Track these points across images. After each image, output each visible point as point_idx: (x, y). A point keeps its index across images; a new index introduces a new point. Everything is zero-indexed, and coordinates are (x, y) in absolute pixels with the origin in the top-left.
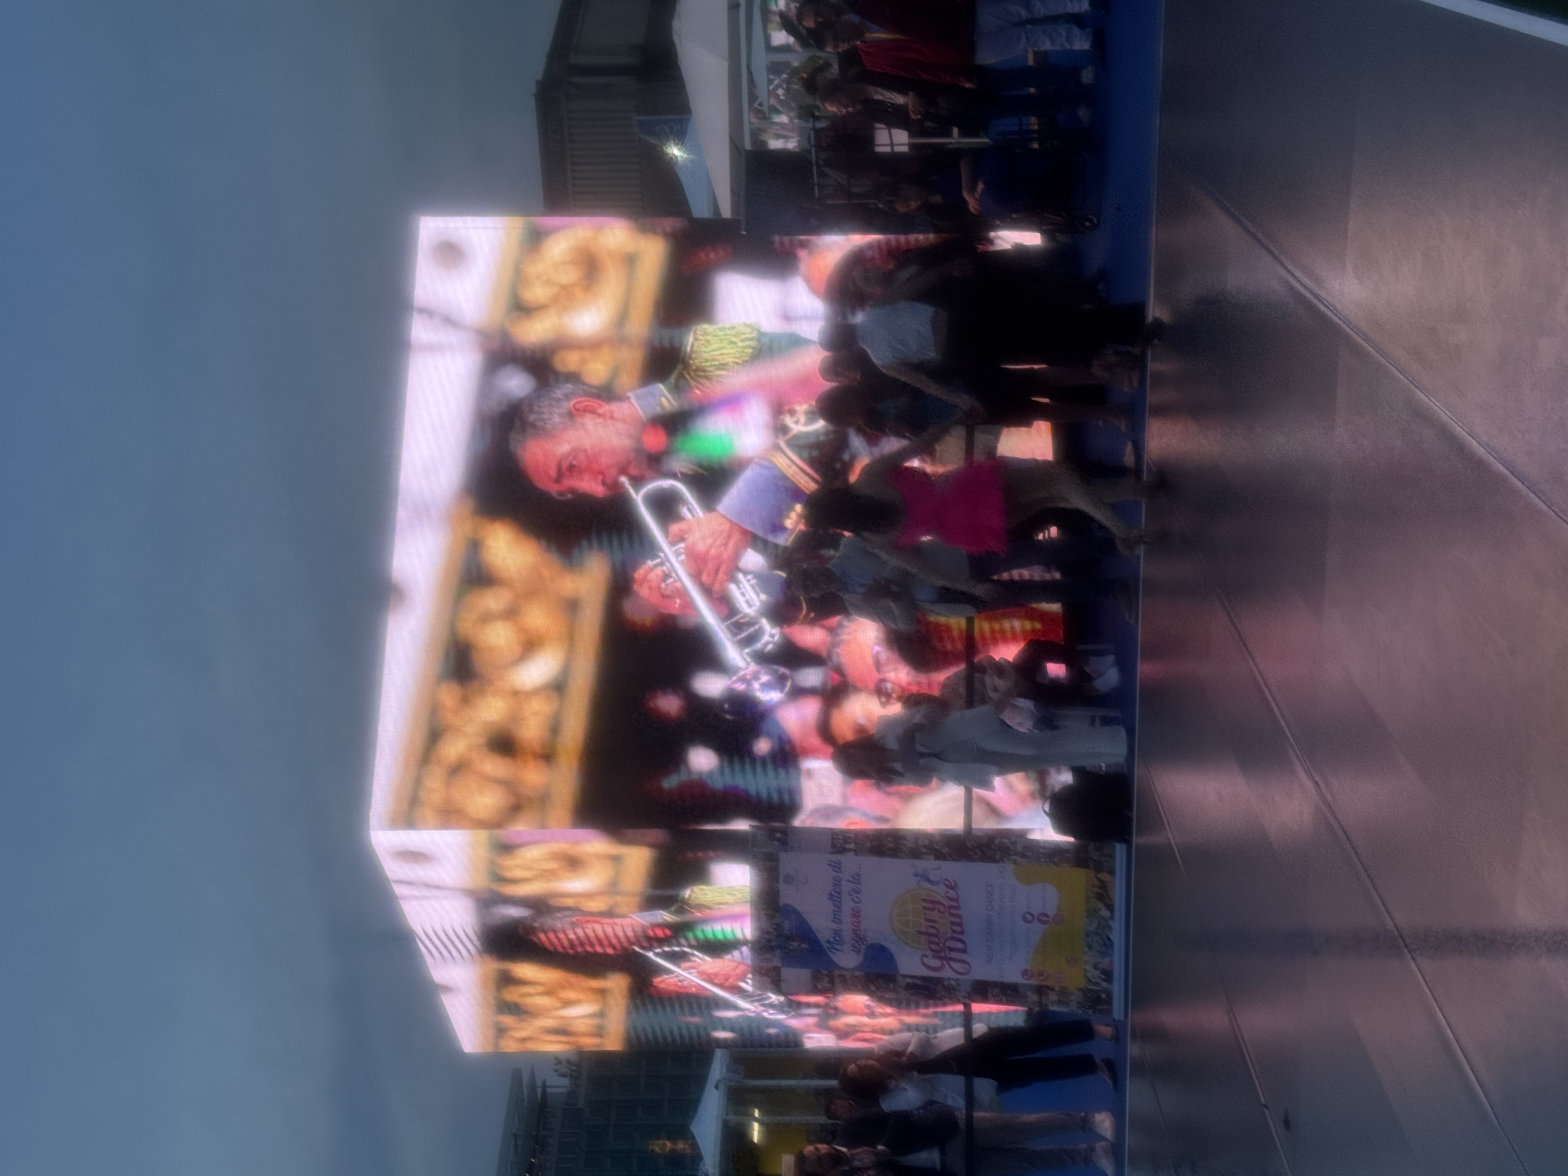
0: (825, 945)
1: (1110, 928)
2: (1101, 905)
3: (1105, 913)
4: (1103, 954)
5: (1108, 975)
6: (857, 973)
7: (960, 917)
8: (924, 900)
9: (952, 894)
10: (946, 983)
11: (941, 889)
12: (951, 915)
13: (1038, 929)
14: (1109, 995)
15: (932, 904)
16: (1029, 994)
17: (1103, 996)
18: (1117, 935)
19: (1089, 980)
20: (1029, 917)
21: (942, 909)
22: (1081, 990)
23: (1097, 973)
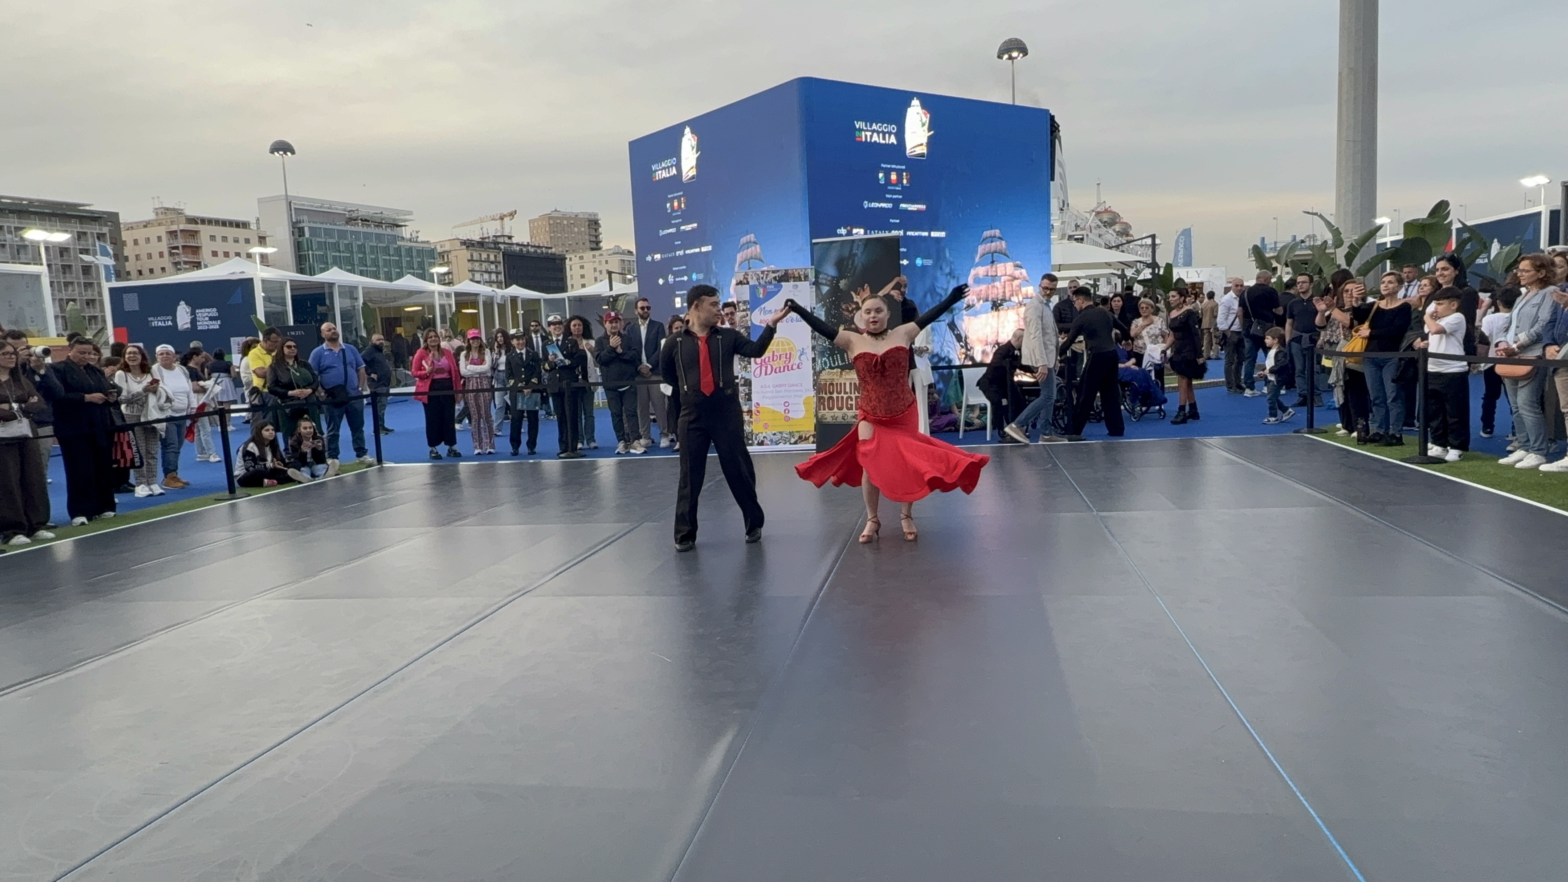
0: (763, 306)
1: (786, 443)
2: (796, 438)
3: (793, 440)
4: (771, 440)
5: (761, 443)
6: (749, 323)
7: (784, 371)
8: (790, 354)
9: (795, 367)
10: (748, 366)
11: (797, 361)
12: (784, 367)
13: (781, 409)
14: (751, 445)
15: (789, 357)
16: (747, 406)
17: (750, 442)
18: (781, 447)
19: (757, 435)
20: (787, 404)
21: (787, 362)
22: (752, 430)
23: (762, 439)
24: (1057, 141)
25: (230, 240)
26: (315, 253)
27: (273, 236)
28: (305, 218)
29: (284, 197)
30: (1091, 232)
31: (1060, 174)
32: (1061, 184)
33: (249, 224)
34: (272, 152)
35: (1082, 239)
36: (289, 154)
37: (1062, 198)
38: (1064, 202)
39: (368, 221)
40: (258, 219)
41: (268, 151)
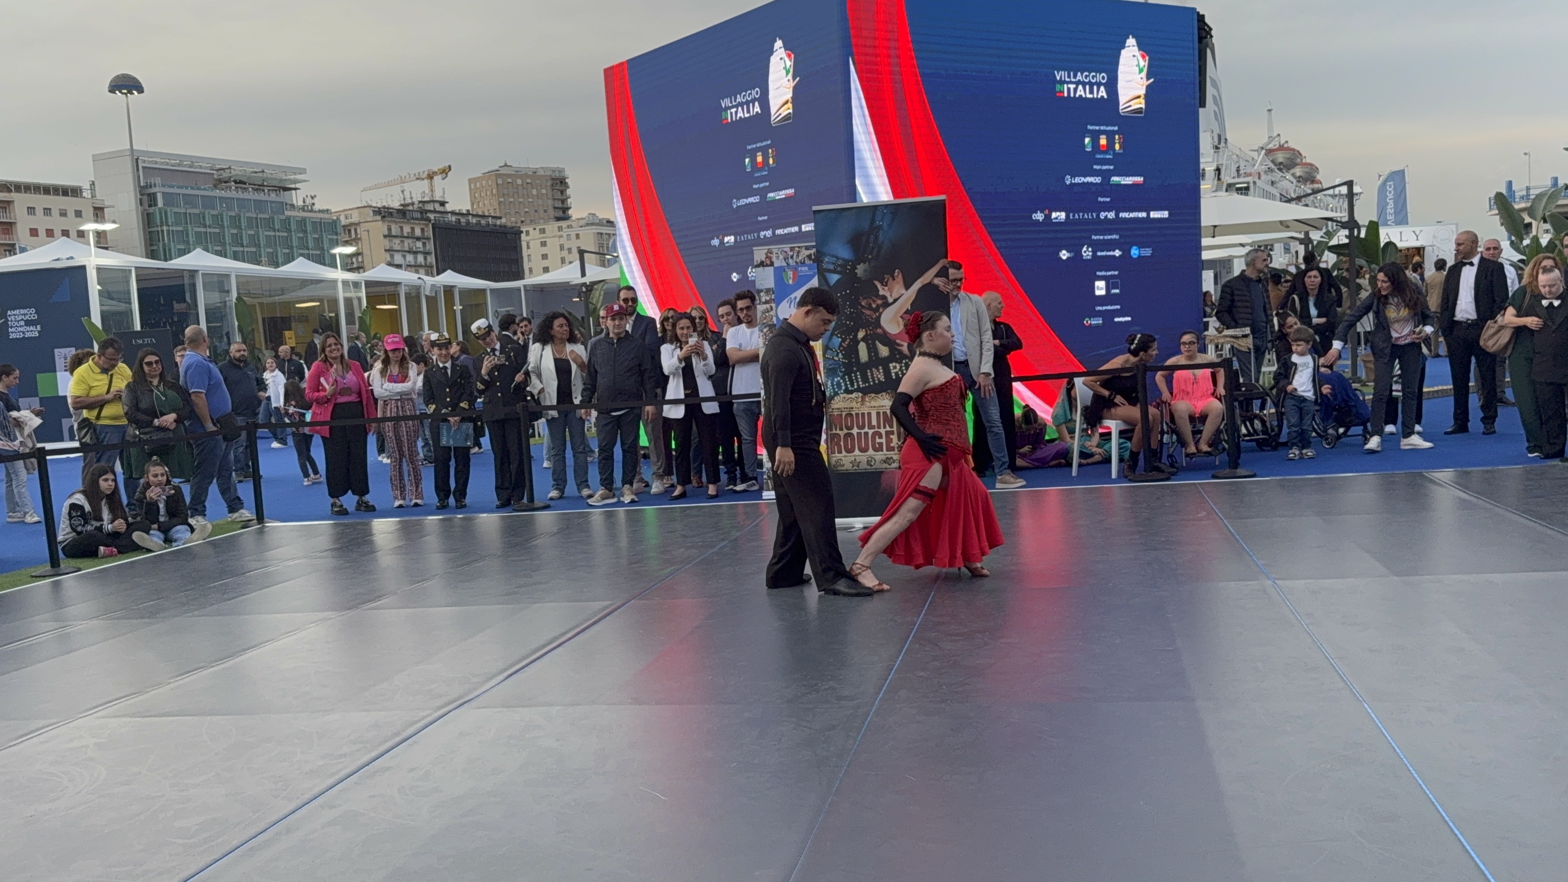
24: (1209, 52)
25: (55, 212)
26: (175, 229)
27: (113, 207)
28: (158, 181)
29: (128, 153)
30: (1259, 178)
31: (1214, 97)
32: (1215, 112)
33: (81, 190)
34: (112, 90)
35: (1247, 189)
36: (135, 92)
37: (1217, 131)
38: (1219, 137)
39: (245, 183)
40: (93, 184)
41: (107, 89)
